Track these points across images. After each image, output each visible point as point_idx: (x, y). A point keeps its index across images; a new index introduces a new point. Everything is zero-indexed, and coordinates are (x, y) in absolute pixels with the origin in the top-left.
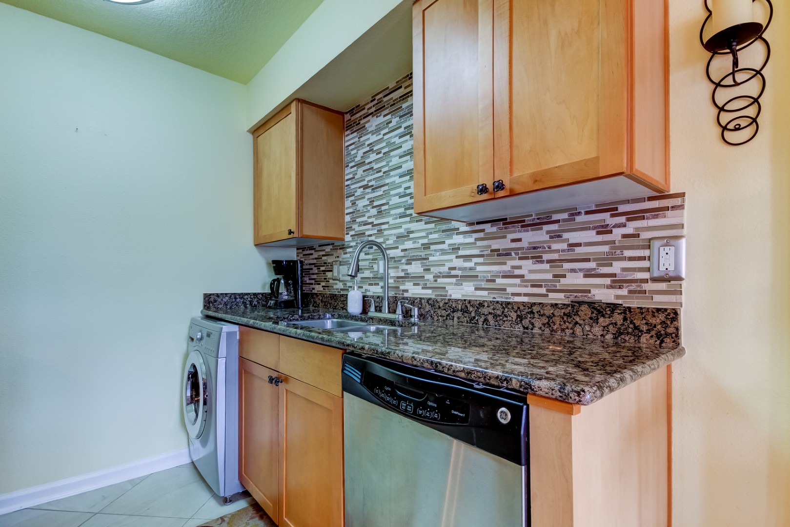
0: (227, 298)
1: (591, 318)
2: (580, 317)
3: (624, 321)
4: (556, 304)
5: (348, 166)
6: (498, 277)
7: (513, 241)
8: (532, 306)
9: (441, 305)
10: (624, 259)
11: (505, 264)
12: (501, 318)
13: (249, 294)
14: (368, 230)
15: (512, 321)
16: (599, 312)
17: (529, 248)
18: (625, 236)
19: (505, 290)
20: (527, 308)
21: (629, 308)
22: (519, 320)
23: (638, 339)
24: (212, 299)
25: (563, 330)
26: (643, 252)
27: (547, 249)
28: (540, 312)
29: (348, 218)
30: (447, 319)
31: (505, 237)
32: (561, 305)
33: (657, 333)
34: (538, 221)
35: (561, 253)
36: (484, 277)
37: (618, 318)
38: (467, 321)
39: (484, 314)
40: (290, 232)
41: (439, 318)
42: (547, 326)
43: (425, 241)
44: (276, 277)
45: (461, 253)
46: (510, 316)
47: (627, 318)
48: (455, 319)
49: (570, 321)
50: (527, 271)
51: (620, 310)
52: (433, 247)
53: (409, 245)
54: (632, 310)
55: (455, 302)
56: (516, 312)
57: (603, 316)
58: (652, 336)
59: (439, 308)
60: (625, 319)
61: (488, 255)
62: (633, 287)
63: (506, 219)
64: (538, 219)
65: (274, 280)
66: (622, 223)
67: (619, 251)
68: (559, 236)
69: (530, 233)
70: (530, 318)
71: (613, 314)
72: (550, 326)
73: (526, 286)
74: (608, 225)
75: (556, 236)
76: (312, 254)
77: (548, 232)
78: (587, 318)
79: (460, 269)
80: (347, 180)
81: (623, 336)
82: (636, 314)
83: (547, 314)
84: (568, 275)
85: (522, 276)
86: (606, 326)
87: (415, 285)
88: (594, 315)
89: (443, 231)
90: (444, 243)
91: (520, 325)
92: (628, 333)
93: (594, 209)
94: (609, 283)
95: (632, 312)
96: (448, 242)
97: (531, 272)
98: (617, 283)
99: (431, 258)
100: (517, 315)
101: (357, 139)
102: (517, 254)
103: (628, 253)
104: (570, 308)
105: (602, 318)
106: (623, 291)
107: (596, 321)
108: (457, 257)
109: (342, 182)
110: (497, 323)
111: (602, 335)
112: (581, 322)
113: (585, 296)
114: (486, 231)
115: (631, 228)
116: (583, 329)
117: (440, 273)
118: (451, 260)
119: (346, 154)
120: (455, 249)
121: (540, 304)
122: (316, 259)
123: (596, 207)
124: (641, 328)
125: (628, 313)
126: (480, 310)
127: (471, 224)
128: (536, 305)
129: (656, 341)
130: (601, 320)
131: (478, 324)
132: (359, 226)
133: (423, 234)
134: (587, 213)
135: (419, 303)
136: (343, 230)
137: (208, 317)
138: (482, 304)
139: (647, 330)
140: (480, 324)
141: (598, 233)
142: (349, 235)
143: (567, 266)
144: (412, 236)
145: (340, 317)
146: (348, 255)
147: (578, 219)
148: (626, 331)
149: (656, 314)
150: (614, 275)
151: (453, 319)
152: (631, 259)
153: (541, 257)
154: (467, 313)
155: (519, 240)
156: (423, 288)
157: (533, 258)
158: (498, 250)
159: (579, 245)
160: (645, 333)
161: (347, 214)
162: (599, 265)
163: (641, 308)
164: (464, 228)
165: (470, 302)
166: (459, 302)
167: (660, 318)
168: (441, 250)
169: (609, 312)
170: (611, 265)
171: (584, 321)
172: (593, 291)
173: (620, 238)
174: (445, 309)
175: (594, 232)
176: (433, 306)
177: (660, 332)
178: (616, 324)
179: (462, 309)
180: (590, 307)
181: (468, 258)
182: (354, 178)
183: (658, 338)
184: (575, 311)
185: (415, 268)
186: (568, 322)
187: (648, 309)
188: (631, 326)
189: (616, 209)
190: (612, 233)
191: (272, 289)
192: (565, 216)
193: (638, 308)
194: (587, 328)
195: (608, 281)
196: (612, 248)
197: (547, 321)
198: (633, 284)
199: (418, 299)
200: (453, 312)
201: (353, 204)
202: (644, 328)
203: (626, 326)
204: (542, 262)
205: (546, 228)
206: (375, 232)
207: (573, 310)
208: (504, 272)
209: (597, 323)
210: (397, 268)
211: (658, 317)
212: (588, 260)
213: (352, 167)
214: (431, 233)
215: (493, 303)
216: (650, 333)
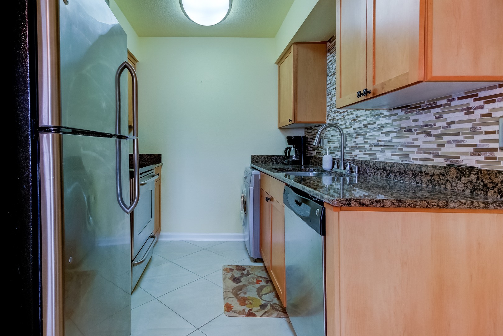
0: (263, 158)
1: (456, 177)
2: (450, 176)
3: (477, 180)
4: (436, 166)
5: (328, 75)
6: (404, 146)
7: (414, 121)
8: (421, 167)
9: (372, 165)
10: (481, 133)
11: (408, 137)
12: (404, 175)
13: (275, 156)
14: (337, 116)
15: (410, 177)
16: (462, 173)
17: (422, 126)
18: (483, 115)
19: (408, 155)
20: (418, 169)
21: (481, 170)
22: (414, 176)
23: (486, 194)
24: (255, 158)
25: (439, 185)
26: (494, 128)
27: (433, 126)
28: (426, 172)
29: (328, 109)
30: (374, 174)
31: (408, 118)
32: (439, 167)
33: (498, 190)
34: (429, 106)
35: (442, 129)
36: (397, 146)
37: (473, 177)
38: (385, 177)
39: (394, 172)
40: (290, 121)
41: (371, 174)
42: (430, 181)
43: (365, 122)
44: (289, 146)
45: (385, 130)
46: (409, 174)
47: (479, 178)
48: (379, 175)
49: (444, 179)
50: (421, 142)
51: (475, 172)
52: (369, 126)
53: (357, 125)
54: (482, 172)
55: (379, 163)
56: (412, 171)
57: (464, 175)
58: (495, 192)
59: (371, 167)
60: (478, 179)
61: (399, 131)
62: (488, 154)
63: (410, 106)
64: (428, 105)
65: (287, 148)
66: (481, 106)
67: (479, 127)
68: (441, 117)
69: (424, 115)
70: (420, 175)
71: (470, 174)
72: (432, 182)
73: (421, 153)
74: (472, 107)
75: (439, 117)
76: (311, 132)
77: (435, 114)
78: (454, 176)
79: (384, 141)
80: (328, 85)
81: (476, 191)
82: (485, 175)
83: (430, 173)
84: (446, 145)
85: (418, 146)
86: (466, 183)
87: (360, 151)
88: (458, 175)
89: (375, 116)
90: (375, 123)
91: (414, 181)
92: (480, 189)
93: (463, 95)
94: (472, 151)
95: (482, 173)
96: (377, 123)
97: (424, 143)
98: (478, 152)
99: (368, 134)
100: (413, 173)
101: (332, 58)
102: (415, 130)
103: (485, 128)
104: (444, 169)
105: (463, 177)
106: (481, 157)
107: (459, 179)
108: (382, 133)
109: (325, 86)
110: (401, 178)
111: (463, 190)
112: (450, 180)
113: (457, 161)
114: (399, 115)
115: (487, 109)
116: (451, 185)
117: (373, 144)
118: (378, 135)
119: (327, 68)
120: (381, 127)
121: (426, 165)
122: (313, 135)
123: (465, 94)
124: (488, 186)
125: (480, 174)
126: (392, 169)
127: (390, 110)
128: (423, 166)
129: (498, 196)
130: (463, 178)
131: (391, 179)
132: (333, 114)
133: (364, 118)
134: (459, 99)
135: (361, 164)
136: (325, 117)
137: (253, 168)
138: (393, 165)
139: (492, 187)
140: (392, 178)
141: (466, 114)
142: (328, 120)
143: (446, 138)
144: (359, 119)
145: (318, 171)
146: (328, 133)
147: (453, 103)
148: (478, 188)
149: (498, 175)
150: (475, 145)
151: (378, 175)
152: (487, 133)
153: (430, 132)
154: (385, 171)
155: (417, 120)
156: (364, 154)
157: (425, 133)
158: (405, 128)
159: (453, 123)
160: (491, 189)
161: (328, 106)
162: (466, 138)
163: (488, 171)
164: (386, 113)
165: (387, 163)
166: (381, 163)
167: (501, 178)
168: (374, 128)
169: (468, 173)
170: (473, 138)
171: (452, 179)
172: (462, 157)
173: (479, 117)
174: (373, 168)
175: (463, 113)
176: (367, 165)
177: (500, 189)
178: (472, 182)
179: (382, 168)
180: (456, 169)
181: (387, 133)
182: (331, 83)
183: (499, 194)
184: (447, 171)
185: (360, 141)
186: (443, 179)
187: (493, 171)
188: (482, 184)
189: (477, 95)
190: (474, 114)
191: (286, 153)
192: (445, 101)
193: (486, 170)
194: (454, 184)
195: (471, 150)
196: (474, 125)
197: (430, 178)
198: (488, 152)
199: (360, 161)
200: (378, 170)
201: (330, 100)
202: (490, 186)
203: (478, 183)
204: (430, 136)
205: (433, 111)
206: (341, 117)
207: (446, 171)
208: (408, 143)
209: (461, 181)
210: (351, 140)
211: (499, 178)
212: (458, 134)
213: (330, 76)
214: (368, 117)
215: (399, 164)
216: (493, 190)
